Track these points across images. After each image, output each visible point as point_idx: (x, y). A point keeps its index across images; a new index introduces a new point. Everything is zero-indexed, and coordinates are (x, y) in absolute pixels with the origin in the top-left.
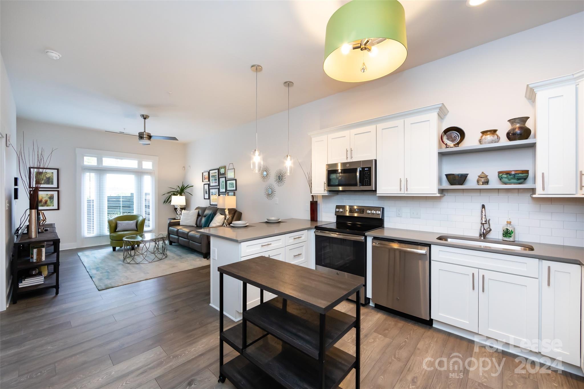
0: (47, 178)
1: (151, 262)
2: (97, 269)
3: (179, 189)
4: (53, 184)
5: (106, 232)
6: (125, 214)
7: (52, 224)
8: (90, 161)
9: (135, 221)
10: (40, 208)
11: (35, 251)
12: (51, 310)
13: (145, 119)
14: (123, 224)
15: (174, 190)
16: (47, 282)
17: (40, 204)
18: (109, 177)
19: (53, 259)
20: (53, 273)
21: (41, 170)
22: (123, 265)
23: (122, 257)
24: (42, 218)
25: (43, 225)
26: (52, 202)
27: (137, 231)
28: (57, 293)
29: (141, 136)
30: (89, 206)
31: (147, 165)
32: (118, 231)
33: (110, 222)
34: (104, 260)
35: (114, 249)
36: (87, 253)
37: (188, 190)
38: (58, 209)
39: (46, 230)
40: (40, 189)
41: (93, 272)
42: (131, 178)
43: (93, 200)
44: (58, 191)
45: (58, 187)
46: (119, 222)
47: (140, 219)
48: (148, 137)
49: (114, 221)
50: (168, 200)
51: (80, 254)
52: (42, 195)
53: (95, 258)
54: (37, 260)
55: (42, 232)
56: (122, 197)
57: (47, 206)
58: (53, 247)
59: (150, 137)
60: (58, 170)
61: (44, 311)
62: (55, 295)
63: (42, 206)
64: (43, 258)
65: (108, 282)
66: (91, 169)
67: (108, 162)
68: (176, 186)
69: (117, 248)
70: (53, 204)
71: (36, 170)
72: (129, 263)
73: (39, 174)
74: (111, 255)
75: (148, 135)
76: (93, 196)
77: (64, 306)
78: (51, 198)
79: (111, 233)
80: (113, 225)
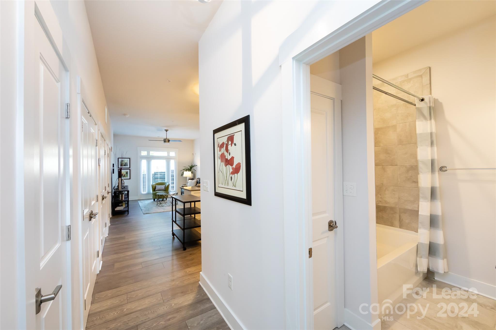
0: (125, 163)
1: (169, 206)
2: (145, 207)
3: (189, 168)
4: (127, 166)
5: (151, 191)
6: (160, 182)
7: (127, 186)
8: (144, 153)
9: (164, 186)
10: (122, 178)
11: (120, 195)
12: (126, 218)
13: (167, 131)
14: (158, 187)
15: (187, 168)
16: (125, 209)
17: (122, 176)
18: (153, 162)
19: (127, 199)
20: (127, 207)
21: (123, 159)
22: (156, 206)
23: (156, 204)
24: (123, 183)
25: (123, 186)
26: (127, 175)
27: (165, 191)
28: (128, 214)
29: (165, 141)
30: (143, 178)
31: (172, 154)
32: (156, 191)
33: (152, 186)
34: (149, 204)
35: (154, 200)
36: (142, 201)
37: (194, 168)
38: (130, 179)
39: (125, 188)
40: (122, 169)
41: (142, 208)
42: (164, 162)
43: (145, 174)
44: (130, 169)
45: (130, 168)
46: (156, 186)
47: (167, 184)
48: (168, 141)
49: (154, 186)
50: (182, 174)
51: (139, 202)
52: (123, 172)
53: (145, 203)
54: (121, 199)
55: (123, 188)
56: (160, 173)
57: (125, 177)
58: (127, 196)
59: (169, 141)
60: (130, 158)
61: (123, 218)
62: (127, 214)
63: (123, 177)
64: (123, 199)
65: (147, 212)
66: (144, 157)
67: (152, 153)
68: (188, 166)
69: (156, 200)
70: (128, 176)
71: (121, 159)
72: (159, 206)
73: (122, 161)
74: (152, 202)
75: (168, 140)
76: (146, 172)
77: (130, 218)
78: (127, 173)
79: (153, 191)
80: (154, 187)
